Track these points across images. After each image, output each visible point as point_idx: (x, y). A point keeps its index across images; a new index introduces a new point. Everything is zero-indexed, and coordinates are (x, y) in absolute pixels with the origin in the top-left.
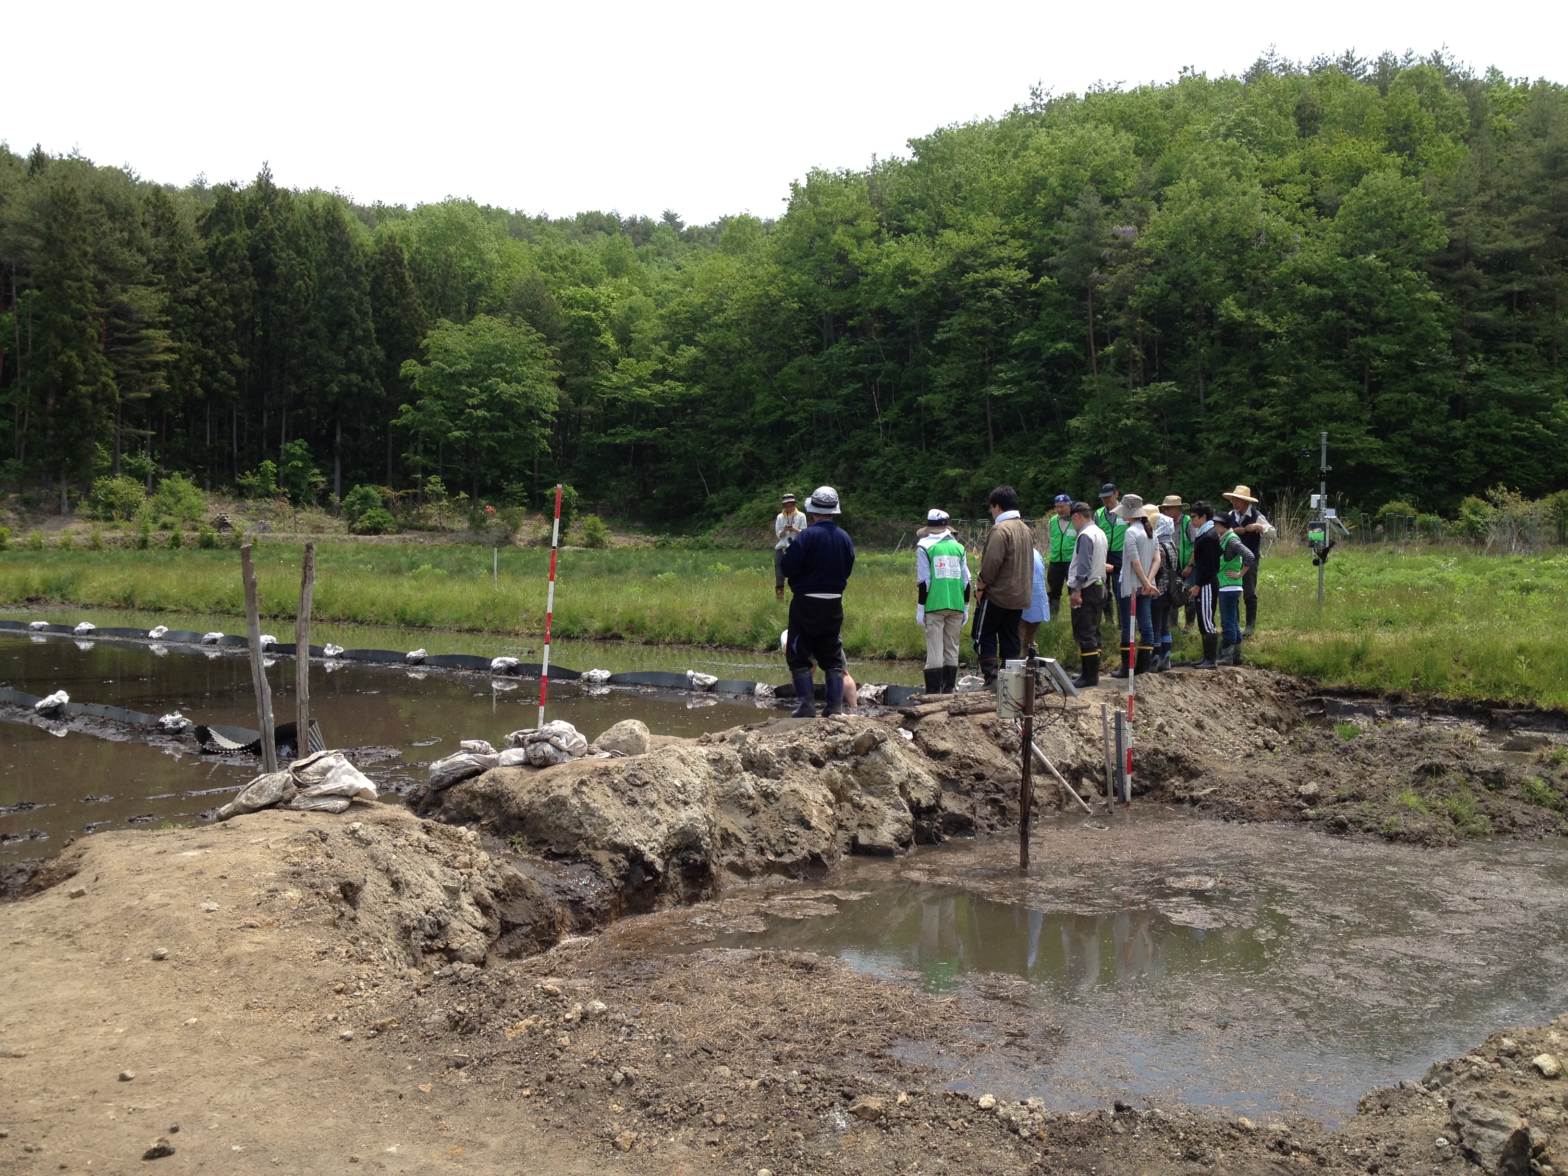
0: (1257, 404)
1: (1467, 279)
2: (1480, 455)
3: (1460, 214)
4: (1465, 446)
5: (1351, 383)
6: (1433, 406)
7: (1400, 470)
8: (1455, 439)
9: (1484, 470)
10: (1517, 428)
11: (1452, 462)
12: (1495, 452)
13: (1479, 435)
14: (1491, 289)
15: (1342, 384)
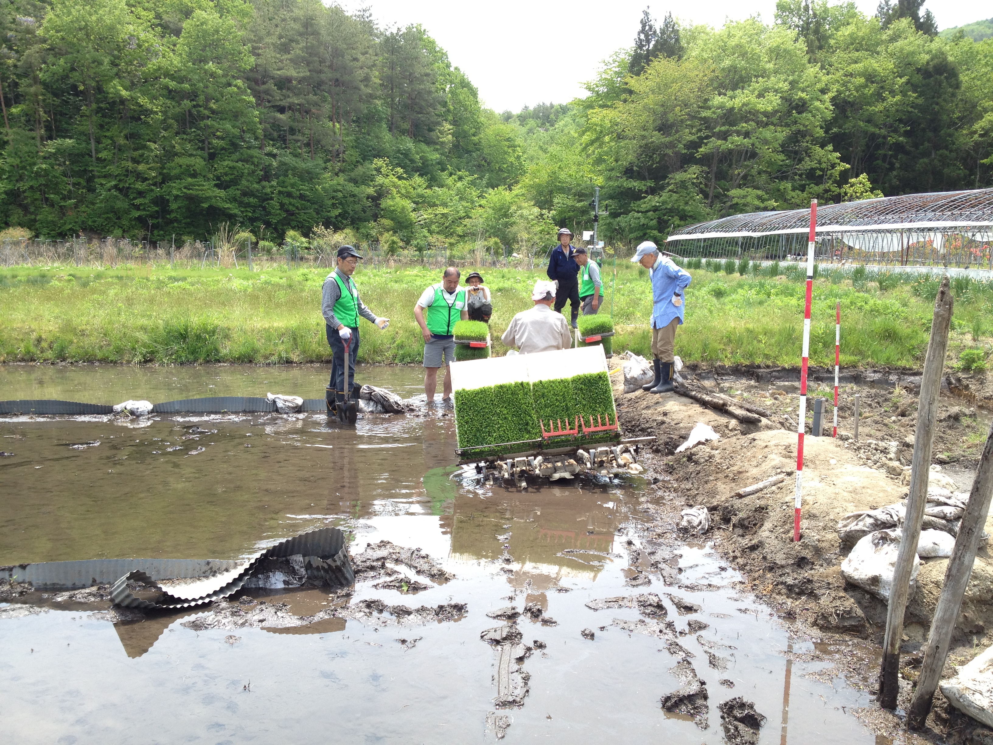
0: (136, 161)
1: (267, 92)
2: (282, 205)
3: (259, 48)
4: (272, 199)
5: (199, 152)
6: (253, 172)
7: (236, 211)
8: (266, 194)
9: (284, 215)
10: (302, 189)
11: (264, 208)
12: (290, 204)
13: (280, 192)
14: (281, 100)
15: (195, 153)
